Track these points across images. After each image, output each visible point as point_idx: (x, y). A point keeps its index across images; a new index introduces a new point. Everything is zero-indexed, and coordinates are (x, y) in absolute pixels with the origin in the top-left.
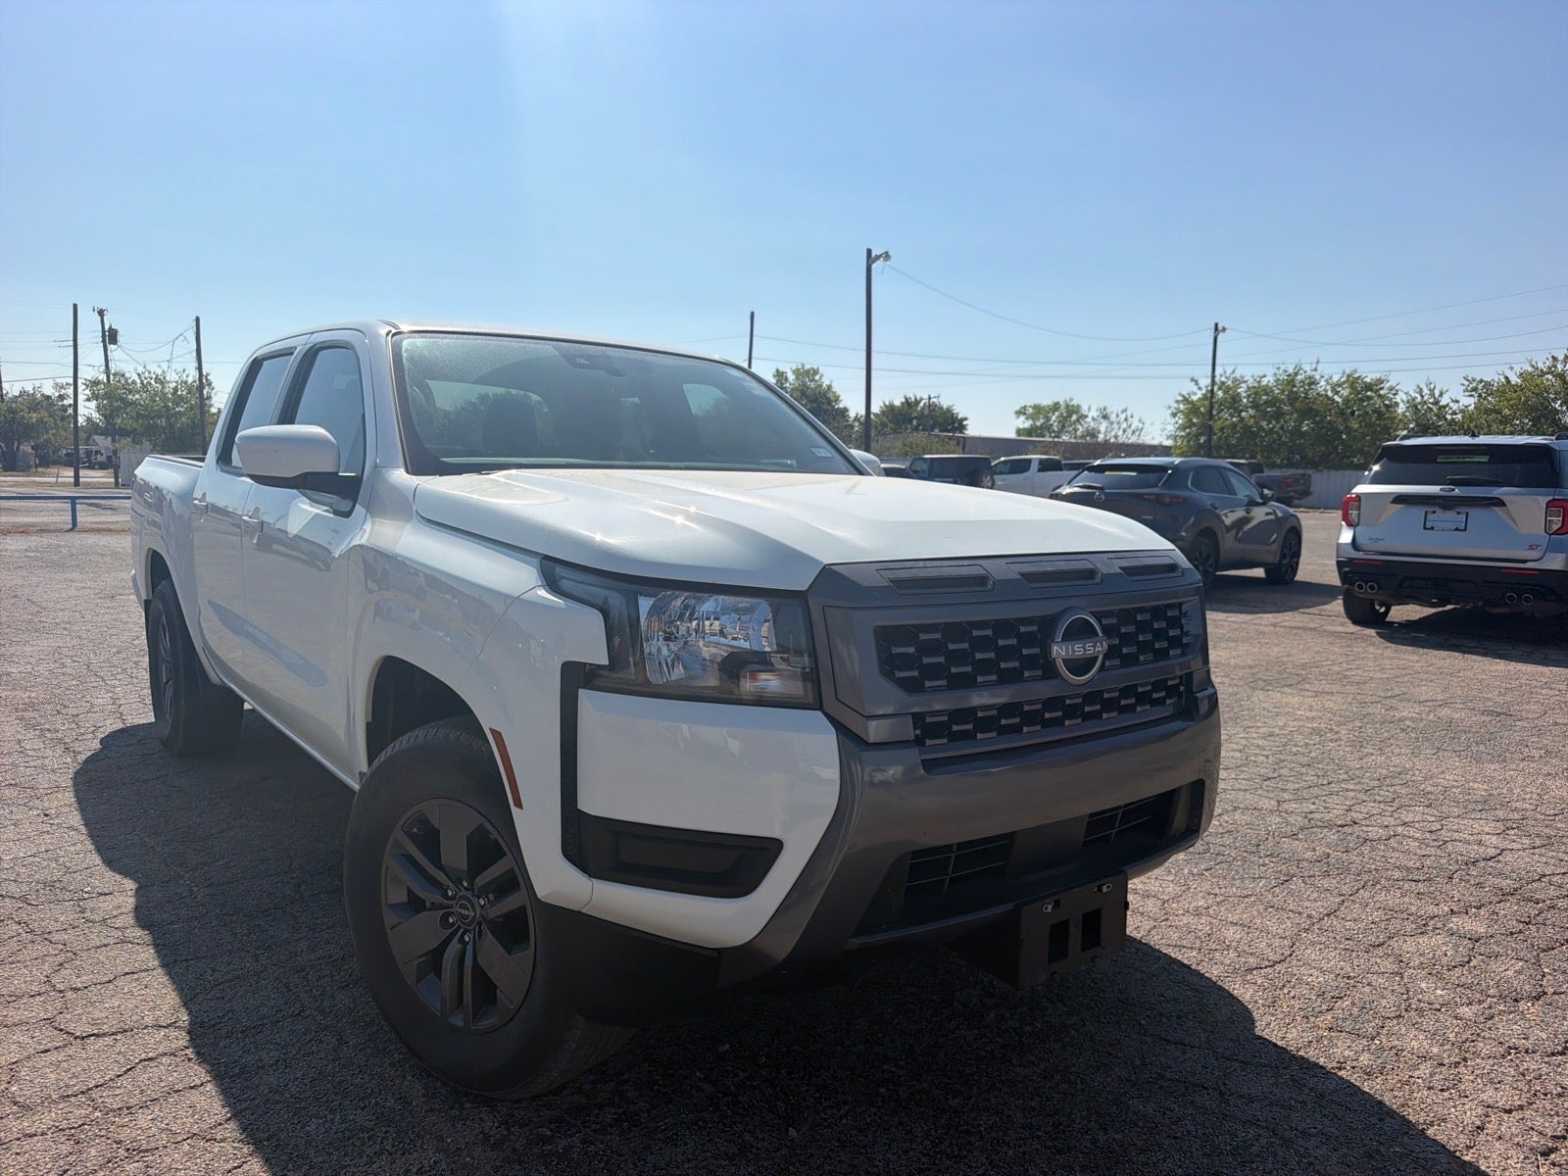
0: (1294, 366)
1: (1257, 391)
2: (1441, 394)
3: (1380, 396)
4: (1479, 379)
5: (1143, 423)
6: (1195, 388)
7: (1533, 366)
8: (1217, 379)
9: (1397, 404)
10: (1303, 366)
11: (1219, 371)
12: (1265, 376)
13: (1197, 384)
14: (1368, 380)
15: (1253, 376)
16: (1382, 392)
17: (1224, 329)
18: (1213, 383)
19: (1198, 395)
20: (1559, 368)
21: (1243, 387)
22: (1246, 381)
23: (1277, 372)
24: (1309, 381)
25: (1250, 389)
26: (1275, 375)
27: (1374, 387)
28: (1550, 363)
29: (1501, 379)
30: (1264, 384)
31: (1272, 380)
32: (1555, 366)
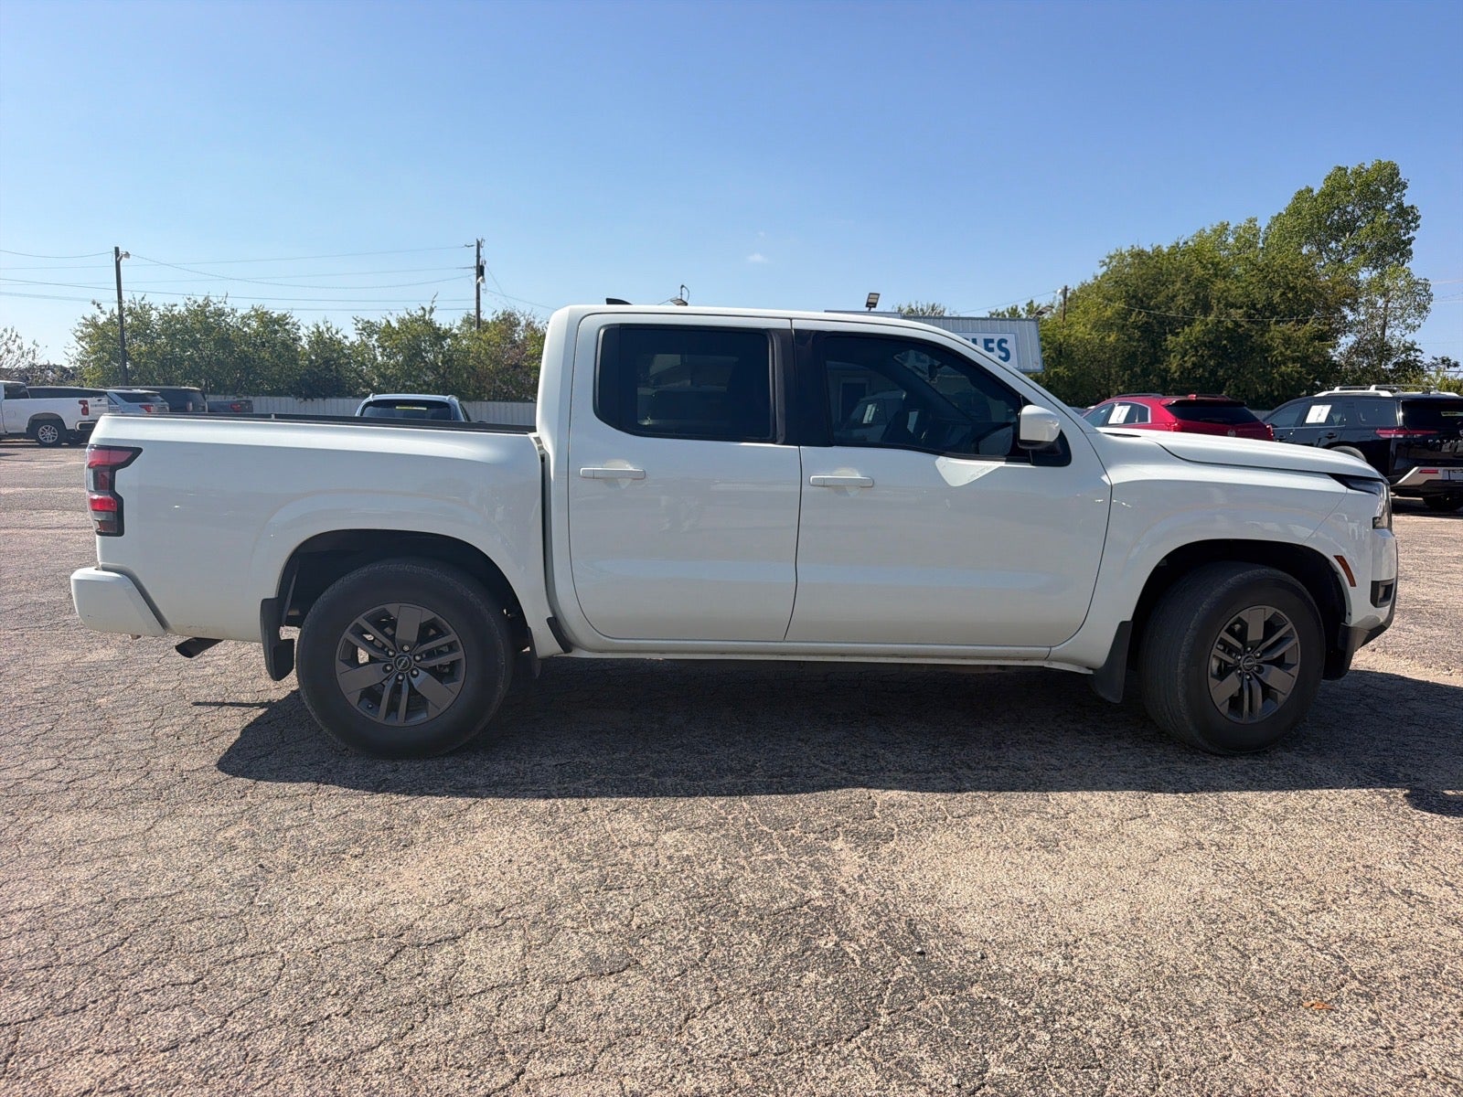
0: (203, 298)
1: (169, 320)
2: (337, 333)
3: (285, 330)
4: (366, 320)
5: (37, 346)
6: (97, 312)
7: (408, 314)
8: (125, 305)
9: (300, 338)
10: (211, 298)
11: (125, 297)
12: (176, 305)
13: (100, 308)
14: (275, 315)
15: (164, 305)
16: (287, 327)
17: (127, 255)
18: (120, 307)
19: (102, 319)
20: (427, 317)
21: (154, 315)
22: (156, 309)
23: (188, 302)
24: (220, 313)
25: (161, 317)
26: (186, 304)
27: (281, 321)
28: (420, 313)
29: (384, 322)
30: (176, 313)
31: (183, 309)
32: (424, 315)
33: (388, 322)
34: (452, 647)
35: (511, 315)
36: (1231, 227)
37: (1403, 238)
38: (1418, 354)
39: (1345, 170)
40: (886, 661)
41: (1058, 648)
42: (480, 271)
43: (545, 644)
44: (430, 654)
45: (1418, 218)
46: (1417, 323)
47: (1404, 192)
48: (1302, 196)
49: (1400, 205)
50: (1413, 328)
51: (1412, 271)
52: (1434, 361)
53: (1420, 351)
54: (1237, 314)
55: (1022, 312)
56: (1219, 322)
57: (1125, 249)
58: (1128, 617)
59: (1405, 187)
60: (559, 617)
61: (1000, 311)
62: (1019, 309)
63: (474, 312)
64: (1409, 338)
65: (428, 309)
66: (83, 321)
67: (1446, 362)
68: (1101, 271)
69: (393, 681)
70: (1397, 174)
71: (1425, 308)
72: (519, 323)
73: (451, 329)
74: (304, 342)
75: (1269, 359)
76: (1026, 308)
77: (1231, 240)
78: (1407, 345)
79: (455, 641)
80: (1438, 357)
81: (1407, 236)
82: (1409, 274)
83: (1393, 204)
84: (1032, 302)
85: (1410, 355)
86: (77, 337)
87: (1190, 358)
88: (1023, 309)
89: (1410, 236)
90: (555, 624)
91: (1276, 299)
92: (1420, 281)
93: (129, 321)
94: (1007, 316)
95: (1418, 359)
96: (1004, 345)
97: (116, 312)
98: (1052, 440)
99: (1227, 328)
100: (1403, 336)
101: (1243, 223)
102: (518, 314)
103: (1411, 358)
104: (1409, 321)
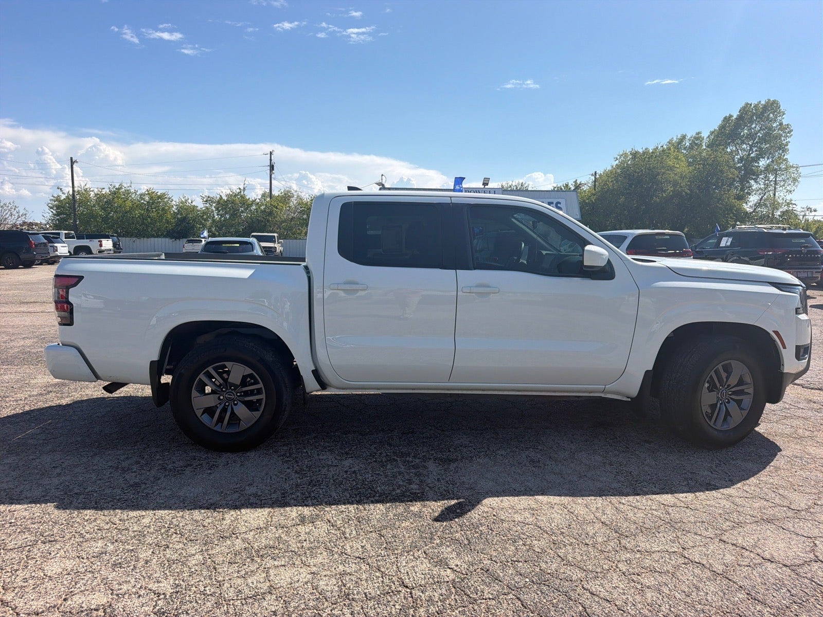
0: (119, 185)
1: (99, 197)
2: (192, 203)
3: (165, 201)
5: (27, 212)
6: (60, 193)
7: (232, 192)
8: (76, 189)
9: (172, 206)
10: (123, 184)
11: (76, 186)
12: (104, 189)
13: (62, 191)
15: (97, 188)
18: (73, 191)
19: (63, 197)
20: (242, 193)
21: (92, 194)
22: (93, 191)
23: (110, 187)
24: (128, 192)
25: (96, 195)
26: (109, 188)
27: (162, 197)
28: (238, 191)
29: (218, 196)
30: (104, 193)
31: (108, 191)
32: (241, 192)
33: (221, 196)
34: (259, 391)
35: (289, 192)
36: (687, 138)
37: (783, 142)
38: (794, 206)
39: (750, 105)
40: (508, 394)
41: (609, 386)
42: (272, 167)
43: (311, 385)
44: (246, 394)
45: (791, 130)
46: (792, 189)
47: (783, 116)
48: (727, 119)
49: (781, 124)
50: (791, 192)
51: (789, 160)
52: (802, 209)
53: (795, 204)
55: (571, 186)
57: (628, 151)
58: (651, 368)
59: (784, 114)
60: (319, 369)
61: (559, 186)
62: (570, 184)
63: (268, 191)
64: (789, 197)
65: (242, 188)
66: (52, 198)
67: (809, 209)
68: (615, 163)
69: (223, 405)
70: (779, 107)
71: (797, 181)
72: (293, 196)
73: (255, 200)
74: (174, 208)
76: (574, 184)
77: (687, 144)
78: (787, 201)
79: (261, 388)
80: (805, 207)
81: (785, 141)
82: (787, 162)
83: (778, 124)
84: (576, 180)
85: (790, 207)
86: (49, 207)
88: (572, 184)
89: (787, 141)
90: (316, 373)
92: (794, 166)
93: (78, 197)
94: (563, 188)
95: (794, 209)
96: (559, 205)
97: (71, 193)
98: (603, 265)
100: (785, 196)
101: (694, 135)
102: (292, 191)
103: (790, 209)
104: (788, 188)
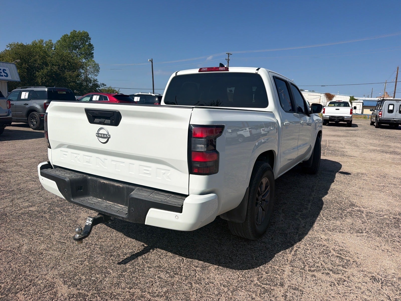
36: (44, 41)
38: (97, 82)
39: (76, 31)
45: (94, 47)
46: (97, 74)
48: (65, 36)
49: (90, 44)
50: (96, 76)
52: (101, 84)
53: (98, 81)
54: (56, 68)
56: (52, 69)
59: (90, 39)
64: (96, 78)
67: (103, 84)
70: (88, 35)
71: (98, 71)
75: (67, 81)
77: (44, 45)
80: (102, 83)
82: (94, 62)
83: (88, 43)
85: (95, 82)
87: (44, 79)
89: (92, 52)
91: (66, 64)
92: (97, 64)
95: (97, 83)
96: (5, 71)
99: (54, 71)
100: (94, 77)
101: (48, 40)
103: (96, 83)
104: (95, 74)
